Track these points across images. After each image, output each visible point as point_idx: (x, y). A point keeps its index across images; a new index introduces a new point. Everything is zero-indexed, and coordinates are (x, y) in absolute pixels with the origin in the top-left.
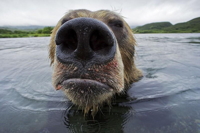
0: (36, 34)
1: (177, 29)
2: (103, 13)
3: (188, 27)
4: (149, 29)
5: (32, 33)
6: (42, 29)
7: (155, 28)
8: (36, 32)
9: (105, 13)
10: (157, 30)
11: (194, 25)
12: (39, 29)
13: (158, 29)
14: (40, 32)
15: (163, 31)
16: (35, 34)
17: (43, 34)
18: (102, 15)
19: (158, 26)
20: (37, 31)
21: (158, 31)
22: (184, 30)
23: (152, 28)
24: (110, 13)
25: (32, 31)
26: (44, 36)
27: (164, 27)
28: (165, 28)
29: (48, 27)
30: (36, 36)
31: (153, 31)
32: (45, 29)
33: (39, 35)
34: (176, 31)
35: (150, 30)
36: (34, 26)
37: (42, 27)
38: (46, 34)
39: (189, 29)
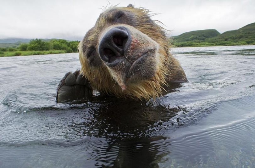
0: (18, 52)
1: (226, 40)
2: (102, 21)
3: (241, 37)
4: (188, 40)
5: (11, 50)
6: (28, 43)
7: (196, 38)
8: (18, 48)
9: (103, 19)
10: (199, 42)
11: (249, 33)
12: (23, 44)
13: (201, 41)
14: (24, 48)
15: (207, 43)
16: (16, 51)
17: (29, 52)
18: (104, 22)
19: (200, 36)
20: (19, 46)
21: (201, 43)
22: (235, 40)
23: (192, 39)
24: (105, 15)
25: (11, 47)
26: (31, 54)
27: (208, 37)
28: (209, 39)
29: (37, 39)
30: (17, 55)
31: (194, 43)
32: (31, 43)
33: (23, 52)
34: (225, 42)
35: (189, 42)
36: (13, 39)
37: (27, 40)
38: (34, 52)
39: (242, 39)
